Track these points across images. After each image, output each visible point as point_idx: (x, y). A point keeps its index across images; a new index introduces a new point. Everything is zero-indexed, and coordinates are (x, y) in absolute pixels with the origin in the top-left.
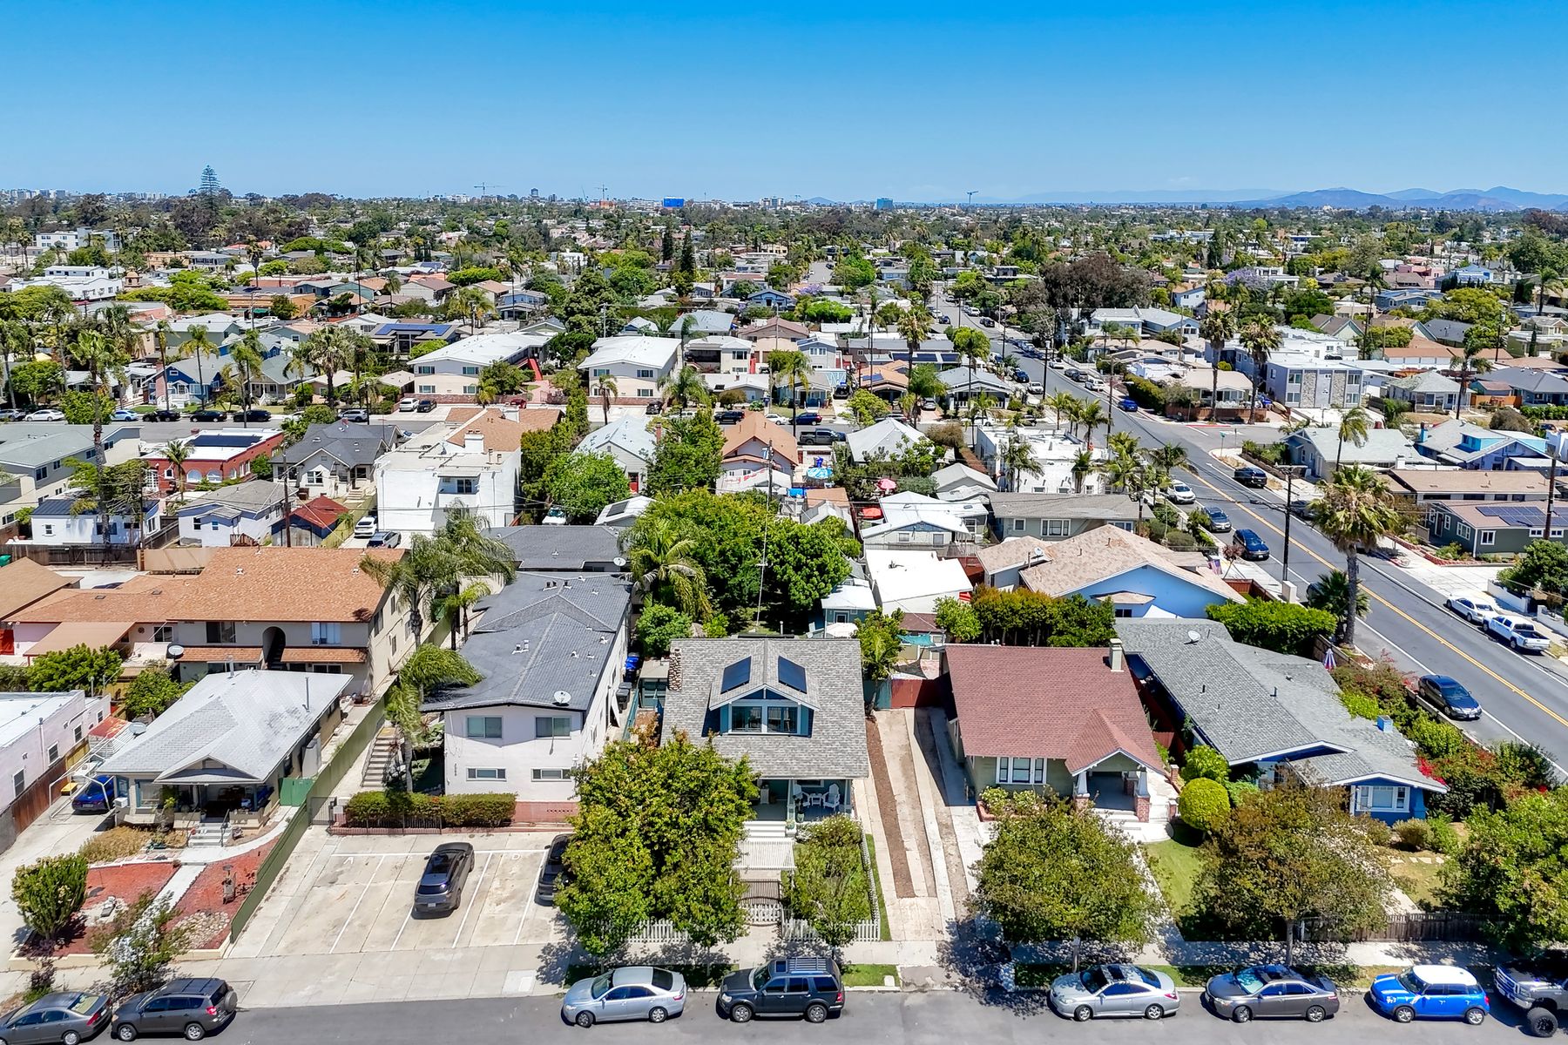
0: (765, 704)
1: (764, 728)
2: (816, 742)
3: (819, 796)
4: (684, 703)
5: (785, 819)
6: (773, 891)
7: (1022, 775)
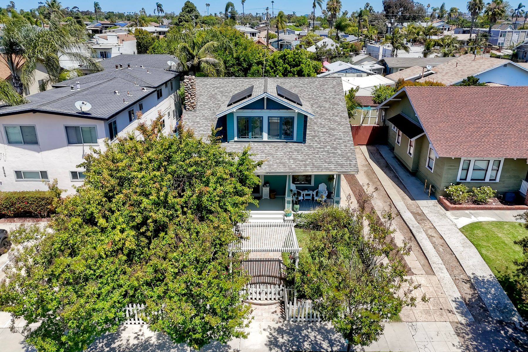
0: (265, 114)
1: (265, 136)
2: (310, 147)
3: (311, 192)
4: (198, 120)
5: (283, 208)
6: (275, 270)
7: (480, 175)
